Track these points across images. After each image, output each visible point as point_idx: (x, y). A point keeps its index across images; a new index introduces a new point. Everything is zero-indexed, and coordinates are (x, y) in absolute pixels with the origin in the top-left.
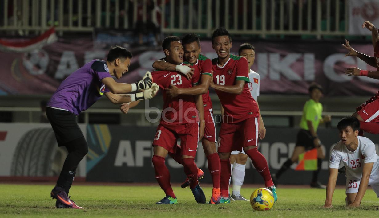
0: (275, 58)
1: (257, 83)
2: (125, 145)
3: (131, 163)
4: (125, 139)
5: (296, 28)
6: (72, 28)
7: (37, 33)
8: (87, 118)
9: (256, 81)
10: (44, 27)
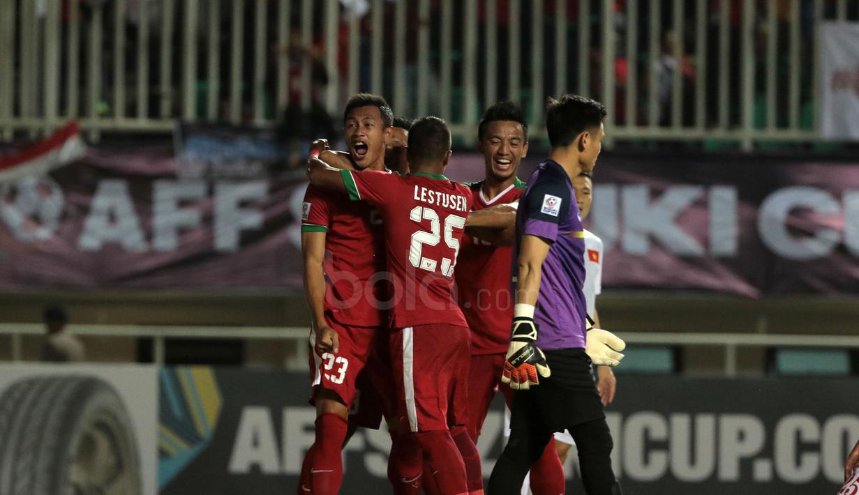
0: (635, 197)
1: (597, 261)
2: (255, 419)
3: (270, 465)
4: (257, 402)
5: (688, 121)
6: (122, 123)
7: (33, 135)
8: (159, 351)
9: (594, 256)
10: (52, 120)
